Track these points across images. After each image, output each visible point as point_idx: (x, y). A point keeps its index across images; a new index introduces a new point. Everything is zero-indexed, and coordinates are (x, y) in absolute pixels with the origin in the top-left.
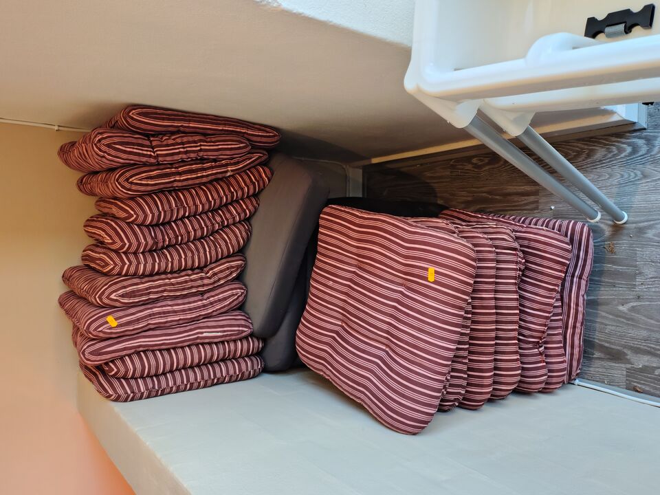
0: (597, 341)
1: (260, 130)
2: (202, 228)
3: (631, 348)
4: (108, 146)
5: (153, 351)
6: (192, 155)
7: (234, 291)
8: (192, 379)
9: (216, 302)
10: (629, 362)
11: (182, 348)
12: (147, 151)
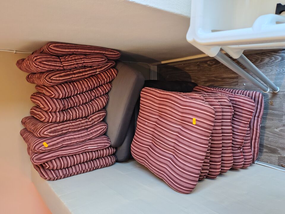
0: (265, 144)
1: (111, 52)
2: (86, 99)
3: (281, 148)
4: (40, 62)
5: (65, 157)
6: (80, 65)
7: (102, 127)
8: (84, 168)
9: (93, 132)
10: (279, 154)
11: (79, 154)
12: (59, 64)
